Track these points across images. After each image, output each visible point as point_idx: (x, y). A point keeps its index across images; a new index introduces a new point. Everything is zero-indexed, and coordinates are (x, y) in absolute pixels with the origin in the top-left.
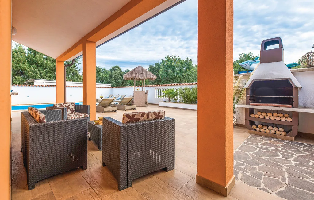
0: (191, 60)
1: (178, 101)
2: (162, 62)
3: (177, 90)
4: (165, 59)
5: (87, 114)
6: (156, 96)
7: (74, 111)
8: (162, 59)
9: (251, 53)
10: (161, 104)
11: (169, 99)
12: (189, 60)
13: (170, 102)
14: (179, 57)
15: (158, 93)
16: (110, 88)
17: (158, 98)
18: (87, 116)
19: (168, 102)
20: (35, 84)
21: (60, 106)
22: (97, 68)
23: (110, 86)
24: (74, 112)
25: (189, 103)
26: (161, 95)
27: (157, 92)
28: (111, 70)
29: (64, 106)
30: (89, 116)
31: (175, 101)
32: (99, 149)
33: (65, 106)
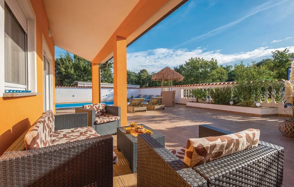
0: (216, 60)
1: (207, 101)
2: (186, 64)
3: (205, 90)
4: (189, 61)
5: (117, 117)
6: (182, 96)
7: (105, 112)
8: (186, 62)
9: (287, 50)
10: (189, 104)
11: (197, 100)
12: (214, 60)
13: (197, 102)
14: (203, 59)
15: (185, 93)
16: (139, 88)
17: (184, 98)
18: (118, 119)
19: (196, 102)
20: (79, 85)
21: (90, 107)
22: (128, 72)
23: (139, 87)
24: (104, 114)
25: (220, 104)
26: (187, 96)
27: (183, 92)
28: (139, 73)
29: (94, 107)
30: (120, 119)
31: (204, 101)
32: (132, 172)
33: (96, 107)
